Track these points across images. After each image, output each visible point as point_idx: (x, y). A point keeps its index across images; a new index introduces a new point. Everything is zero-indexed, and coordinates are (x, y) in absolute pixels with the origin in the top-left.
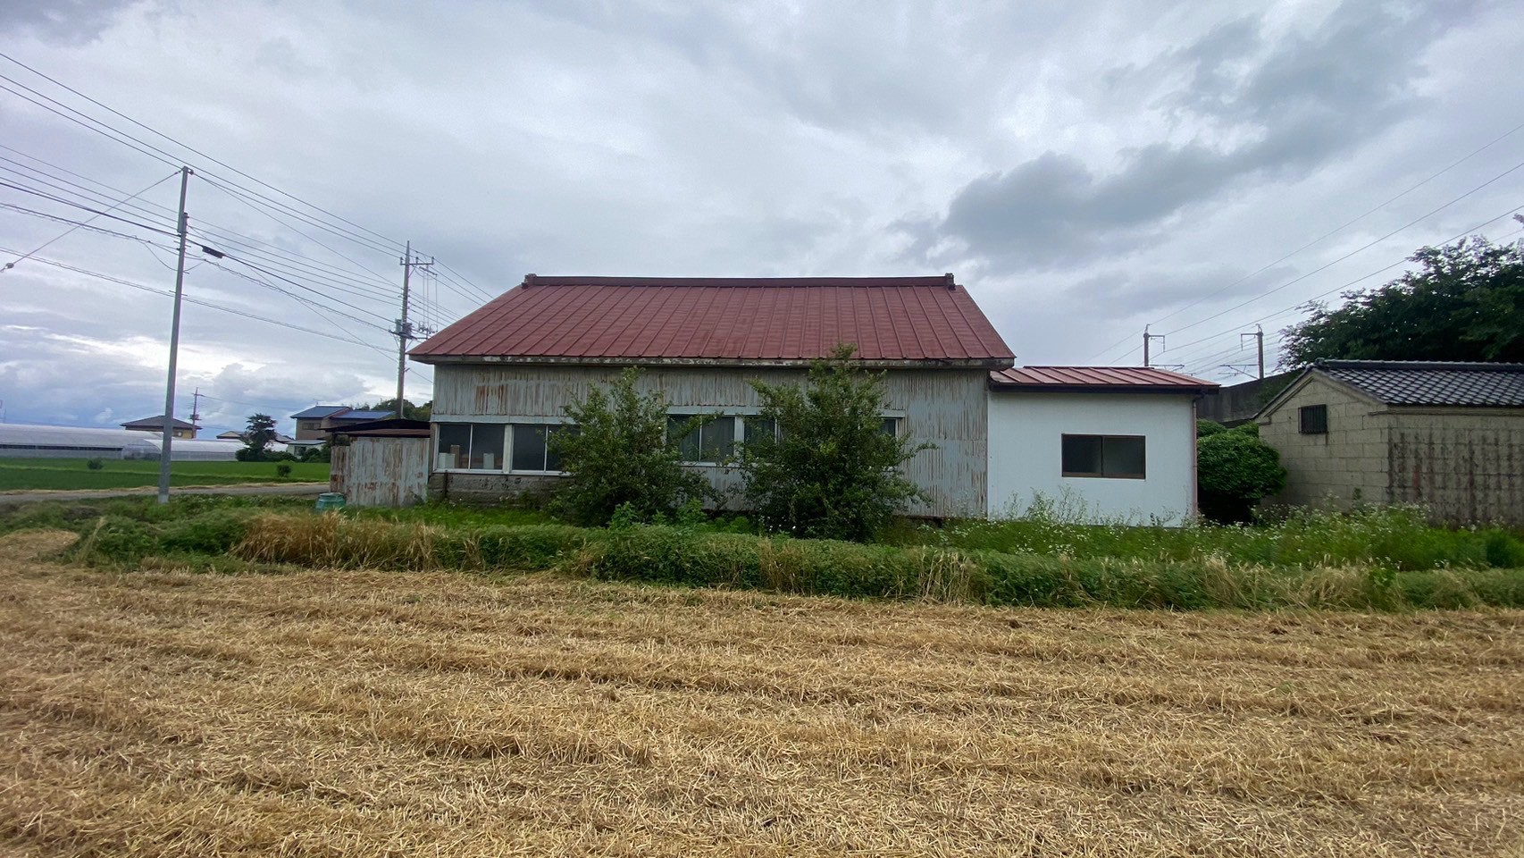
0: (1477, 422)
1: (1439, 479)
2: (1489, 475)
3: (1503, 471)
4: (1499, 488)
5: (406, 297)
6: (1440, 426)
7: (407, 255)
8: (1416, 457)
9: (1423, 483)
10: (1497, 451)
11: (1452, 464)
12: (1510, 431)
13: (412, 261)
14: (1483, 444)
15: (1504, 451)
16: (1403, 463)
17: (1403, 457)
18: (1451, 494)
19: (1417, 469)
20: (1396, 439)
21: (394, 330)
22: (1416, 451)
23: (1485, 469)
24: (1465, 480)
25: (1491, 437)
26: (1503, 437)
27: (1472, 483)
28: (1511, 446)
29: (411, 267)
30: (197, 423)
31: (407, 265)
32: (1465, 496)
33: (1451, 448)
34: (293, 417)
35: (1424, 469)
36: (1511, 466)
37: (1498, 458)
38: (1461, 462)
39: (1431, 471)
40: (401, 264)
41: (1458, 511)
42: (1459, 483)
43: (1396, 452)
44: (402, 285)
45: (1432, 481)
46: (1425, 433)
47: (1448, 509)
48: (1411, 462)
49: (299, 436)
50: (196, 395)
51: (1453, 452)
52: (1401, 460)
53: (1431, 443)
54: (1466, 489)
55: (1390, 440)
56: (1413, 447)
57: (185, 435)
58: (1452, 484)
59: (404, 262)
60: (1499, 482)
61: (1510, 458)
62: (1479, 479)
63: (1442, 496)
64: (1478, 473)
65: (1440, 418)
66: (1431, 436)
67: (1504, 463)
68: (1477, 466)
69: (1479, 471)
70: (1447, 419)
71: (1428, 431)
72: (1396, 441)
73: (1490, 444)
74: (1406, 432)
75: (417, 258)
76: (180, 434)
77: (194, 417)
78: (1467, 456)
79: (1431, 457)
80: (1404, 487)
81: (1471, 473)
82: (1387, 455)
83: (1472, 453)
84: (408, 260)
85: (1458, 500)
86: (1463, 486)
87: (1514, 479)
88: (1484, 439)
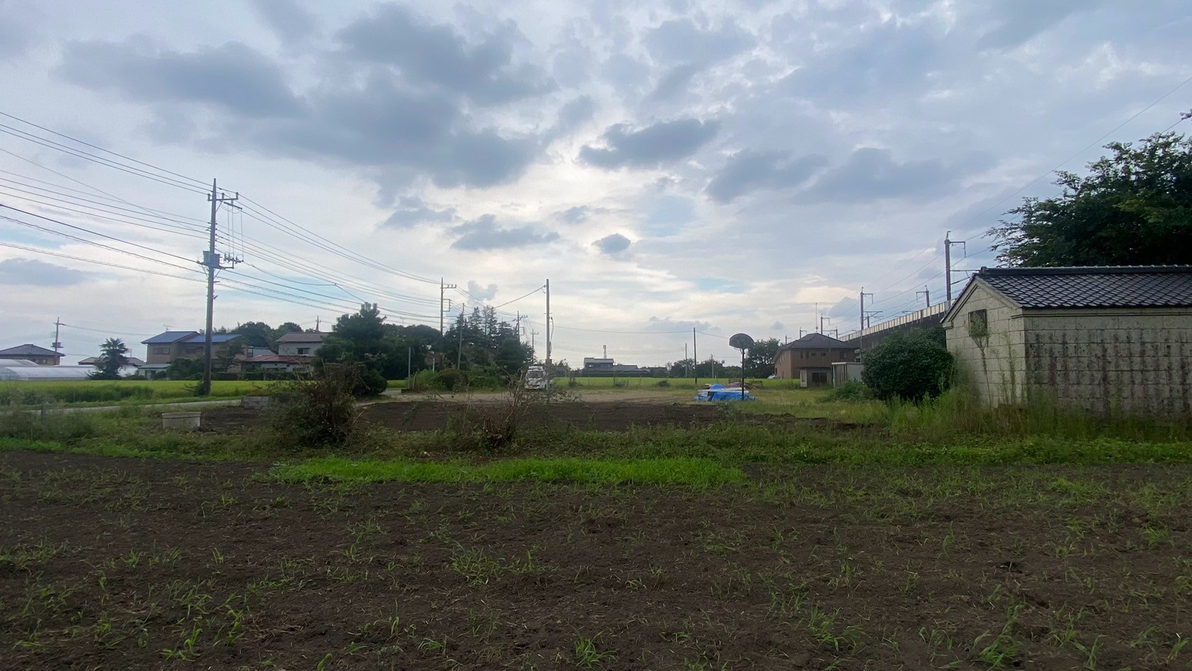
0: (1109, 322)
1: (1073, 376)
2: (1122, 371)
3: (1136, 367)
4: (1133, 382)
5: (213, 229)
6: (1073, 326)
7: (214, 192)
8: (1051, 356)
9: (1058, 379)
10: (1129, 349)
11: (1085, 361)
12: (1142, 330)
13: (219, 196)
14: (1115, 342)
15: (1136, 348)
16: (1038, 362)
17: (1039, 356)
18: (1085, 389)
19: (1052, 366)
20: (1032, 340)
21: (202, 261)
22: (1051, 350)
23: (1117, 365)
24: (1099, 376)
25: (1123, 335)
26: (1135, 336)
27: (1105, 379)
28: (1143, 343)
29: (218, 203)
30: (60, 351)
31: (214, 201)
32: (1099, 391)
33: (1084, 347)
34: (143, 343)
35: (1059, 368)
36: (1143, 362)
37: (1131, 355)
38: (1094, 359)
39: (1066, 369)
40: (209, 200)
41: (1092, 406)
42: (1092, 380)
43: (1032, 351)
44: (210, 220)
45: (1066, 376)
46: (1058, 335)
47: (1083, 403)
48: (1046, 361)
49: (150, 360)
50: (58, 324)
51: (1087, 351)
52: (1037, 359)
53: (1064, 343)
54: (1099, 384)
55: (1026, 340)
56: (1047, 347)
57: (49, 362)
58: (1086, 380)
59: (211, 198)
60: (1132, 377)
61: (1143, 353)
62: (1112, 375)
63: (1076, 391)
64: (1111, 369)
65: (1073, 319)
66: (1064, 336)
67: (1137, 360)
68: (1110, 362)
69: (1112, 367)
70: (1081, 320)
71: (1062, 332)
72: (1032, 342)
73: (1122, 342)
74: (1042, 333)
75: (223, 194)
76: (44, 361)
77: (56, 345)
78: (1100, 354)
79: (1065, 355)
80: (1040, 384)
81: (1104, 369)
82: (1024, 355)
83: (1105, 350)
84: (214, 196)
85: (1093, 395)
86: (1097, 382)
87: (1147, 374)
88: (1116, 339)
